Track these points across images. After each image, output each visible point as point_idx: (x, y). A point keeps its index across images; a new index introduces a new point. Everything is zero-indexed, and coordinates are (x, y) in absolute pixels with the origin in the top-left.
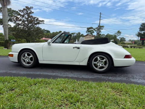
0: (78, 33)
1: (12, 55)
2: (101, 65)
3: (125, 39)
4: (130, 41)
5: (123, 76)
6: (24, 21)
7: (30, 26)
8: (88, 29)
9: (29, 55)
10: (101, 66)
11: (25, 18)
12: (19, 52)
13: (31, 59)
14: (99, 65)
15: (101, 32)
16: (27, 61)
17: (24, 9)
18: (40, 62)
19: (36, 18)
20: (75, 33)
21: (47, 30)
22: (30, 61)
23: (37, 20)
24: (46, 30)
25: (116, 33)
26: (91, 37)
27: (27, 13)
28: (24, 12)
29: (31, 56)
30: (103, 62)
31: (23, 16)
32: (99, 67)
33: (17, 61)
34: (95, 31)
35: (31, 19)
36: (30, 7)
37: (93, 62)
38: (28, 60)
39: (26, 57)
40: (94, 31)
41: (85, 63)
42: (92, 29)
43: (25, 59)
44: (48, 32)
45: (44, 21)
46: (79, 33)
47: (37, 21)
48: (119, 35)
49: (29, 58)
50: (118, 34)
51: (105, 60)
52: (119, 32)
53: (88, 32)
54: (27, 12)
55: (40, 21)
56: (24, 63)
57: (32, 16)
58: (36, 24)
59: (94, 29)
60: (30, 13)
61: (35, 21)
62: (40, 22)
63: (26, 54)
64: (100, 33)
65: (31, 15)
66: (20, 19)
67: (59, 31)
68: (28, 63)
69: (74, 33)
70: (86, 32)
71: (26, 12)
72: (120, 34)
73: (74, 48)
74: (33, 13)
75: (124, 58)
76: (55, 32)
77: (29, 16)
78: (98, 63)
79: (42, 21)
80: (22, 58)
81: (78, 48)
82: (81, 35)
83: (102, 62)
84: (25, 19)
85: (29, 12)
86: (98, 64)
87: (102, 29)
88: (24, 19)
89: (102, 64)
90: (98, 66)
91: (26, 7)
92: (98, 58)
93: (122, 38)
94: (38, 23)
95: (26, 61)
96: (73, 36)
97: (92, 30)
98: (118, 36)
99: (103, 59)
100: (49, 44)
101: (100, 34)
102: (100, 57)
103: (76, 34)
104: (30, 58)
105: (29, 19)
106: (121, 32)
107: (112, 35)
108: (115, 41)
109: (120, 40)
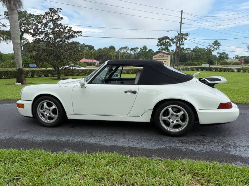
0: (142, 47)
1: (22, 106)
2: (175, 122)
3: (227, 55)
4: (237, 57)
5: (216, 141)
6: (47, 34)
7: (59, 42)
8: (160, 40)
9: (49, 105)
10: (176, 124)
11: (50, 29)
12: (33, 100)
13: (54, 111)
14: (173, 122)
15: (183, 44)
16: (48, 115)
17: (47, 14)
18: (70, 117)
19: (68, 28)
20: (138, 48)
21: (89, 45)
22: (53, 115)
23: (70, 30)
24: (87, 46)
25: (211, 45)
26: (165, 55)
27: (52, 20)
28: (46, 18)
29: (54, 107)
30: (179, 116)
31: (46, 25)
32: (172, 125)
33: (30, 115)
34: (174, 43)
35: (60, 30)
36: (56, 10)
37: (162, 118)
38: (50, 114)
39: (46, 108)
40: (171, 43)
41: (146, 118)
42: (168, 40)
43: (44, 112)
44: (91, 48)
45: (81, 32)
46: (145, 48)
47: (69, 33)
49: (49, 110)
50: (214, 47)
51: (182, 112)
52: (216, 43)
53: (161, 46)
54: (53, 17)
55: (75, 32)
56: (43, 119)
57: (60, 24)
58: (68, 38)
59: (172, 40)
60: (57, 19)
61: (66, 33)
62: (75, 34)
63: (45, 104)
64: (182, 46)
65: (58, 22)
66: (40, 30)
67: (110, 46)
68: (50, 118)
69: (136, 48)
70: (158, 45)
71: (50, 17)
73: (126, 92)
74: (62, 18)
75: (218, 108)
76: (102, 48)
77: (56, 25)
78: (169, 118)
79: (79, 32)
80: (39, 110)
81: (134, 92)
82: (147, 50)
83: (177, 116)
84: (49, 31)
85: (55, 17)
86: (171, 120)
87: (185, 39)
88: (47, 31)
89: (177, 121)
90: (171, 123)
91: (50, 9)
92: (170, 109)
93: (223, 53)
94: (72, 36)
95: (46, 115)
96: (135, 53)
97: (168, 42)
98: (215, 51)
99: (179, 111)
100: (83, 86)
101: (183, 49)
102: (173, 108)
103: (139, 50)
104: (51, 110)
105: (56, 29)
106: (220, 43)
107: (204, 49)
108: (210, 60)
109: (219, 56)
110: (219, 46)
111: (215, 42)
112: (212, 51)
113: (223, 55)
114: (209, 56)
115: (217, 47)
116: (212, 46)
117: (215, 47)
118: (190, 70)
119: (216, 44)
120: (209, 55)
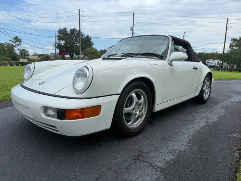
3: (27, 52)
4: (35, 55)
25: (12, 40)
48: (19, 44)
50: (15, 43)
72: (20, 42)
93: (23, 50)
98: (17, 47)
106: (21, 39)
107: (3, 43)
108: (13, 56)
109: (19, 53)
110: (20, 43)
111: (16, 37)
112: (14, 46)
113: (23, 52)
114: (11, 52)
115: (19, 43)
116: (13, 42)
117: (17, 42)
118: (8, 65)
119: (17, 40)
120: (11, 50)
